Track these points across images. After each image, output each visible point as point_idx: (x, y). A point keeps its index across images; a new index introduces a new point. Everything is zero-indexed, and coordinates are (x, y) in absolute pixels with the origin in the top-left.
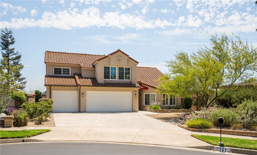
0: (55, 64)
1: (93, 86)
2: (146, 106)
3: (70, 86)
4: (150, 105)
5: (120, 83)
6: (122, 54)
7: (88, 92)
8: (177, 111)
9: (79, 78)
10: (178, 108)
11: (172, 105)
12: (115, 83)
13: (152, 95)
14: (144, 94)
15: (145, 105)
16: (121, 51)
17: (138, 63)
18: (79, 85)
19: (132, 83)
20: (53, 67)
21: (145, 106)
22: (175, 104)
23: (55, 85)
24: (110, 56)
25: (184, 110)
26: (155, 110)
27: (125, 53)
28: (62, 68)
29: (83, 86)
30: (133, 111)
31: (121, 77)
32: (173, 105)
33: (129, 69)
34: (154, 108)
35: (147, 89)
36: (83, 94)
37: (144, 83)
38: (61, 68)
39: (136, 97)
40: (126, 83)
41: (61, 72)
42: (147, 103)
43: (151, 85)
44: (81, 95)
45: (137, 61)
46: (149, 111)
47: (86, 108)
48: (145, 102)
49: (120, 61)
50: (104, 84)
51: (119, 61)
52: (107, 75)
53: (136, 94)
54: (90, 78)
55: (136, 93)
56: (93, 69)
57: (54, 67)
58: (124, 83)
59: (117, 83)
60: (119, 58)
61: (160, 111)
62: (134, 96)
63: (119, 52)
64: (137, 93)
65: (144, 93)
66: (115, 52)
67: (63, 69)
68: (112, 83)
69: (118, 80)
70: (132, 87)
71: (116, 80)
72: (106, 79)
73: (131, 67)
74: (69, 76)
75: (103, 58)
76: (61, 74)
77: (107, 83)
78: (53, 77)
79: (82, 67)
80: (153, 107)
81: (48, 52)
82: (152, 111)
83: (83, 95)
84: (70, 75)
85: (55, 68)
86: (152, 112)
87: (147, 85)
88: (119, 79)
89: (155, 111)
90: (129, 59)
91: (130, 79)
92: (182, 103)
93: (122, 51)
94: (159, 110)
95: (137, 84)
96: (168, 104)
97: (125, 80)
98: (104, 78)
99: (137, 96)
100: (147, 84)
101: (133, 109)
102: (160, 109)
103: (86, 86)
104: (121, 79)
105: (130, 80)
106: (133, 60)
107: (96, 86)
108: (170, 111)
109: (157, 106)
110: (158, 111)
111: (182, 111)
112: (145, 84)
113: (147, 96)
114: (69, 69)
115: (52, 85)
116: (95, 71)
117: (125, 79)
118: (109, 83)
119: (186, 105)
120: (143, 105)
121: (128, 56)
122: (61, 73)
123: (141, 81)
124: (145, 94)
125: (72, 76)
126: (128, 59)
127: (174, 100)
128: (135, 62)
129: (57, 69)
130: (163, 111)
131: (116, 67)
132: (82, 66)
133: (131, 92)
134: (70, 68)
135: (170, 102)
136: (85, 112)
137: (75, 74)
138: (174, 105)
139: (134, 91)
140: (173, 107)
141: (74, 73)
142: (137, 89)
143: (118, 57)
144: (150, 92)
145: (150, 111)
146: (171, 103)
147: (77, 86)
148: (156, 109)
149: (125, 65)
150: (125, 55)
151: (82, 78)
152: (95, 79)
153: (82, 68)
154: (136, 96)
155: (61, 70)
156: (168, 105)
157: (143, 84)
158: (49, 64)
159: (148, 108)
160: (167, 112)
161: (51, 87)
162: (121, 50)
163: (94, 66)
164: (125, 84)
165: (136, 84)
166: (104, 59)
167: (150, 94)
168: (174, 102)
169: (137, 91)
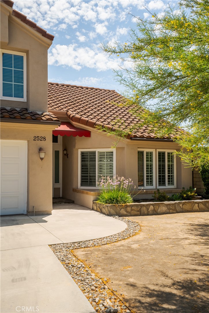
4: (96, 188)
8: (187, 207)
10: (189, 198)
11: (164, 184)
13: (102, 155)
14: (80, 151)
15: (82, 185)
17: (51, 38)
21: (80, 191)
22: (173, 184)
25: (207, 205)
26: (114, 205)
32: (167, 186)
33: (19, 58)
34: (111, 201)
35: (88, 134)
37: (78, 116)
39: (42, 159)
42: (88, 179)
43: (98, 122)
46: (93, 209)
48: (82, 176)
53: (40, 150)
55: (42, 144)
61: (129, 209)
62: (36, 158)
64: (48, 144)
65: (76, 147)
73: (28, 53)
80: (106, 196)
82: (104, 210)
86: (102, 212)
87: (87, 123)
89: (112, 211)
91: (23, 97)
94: (127, 206)
95: (47, 113)
96: (151, 182)
99: (48, 155)
101: (31, 204)
102: (131, 202)
105: (24, 99)
106: (33, 25)
108: (164, 209)
109: (120, 193)
110: (123, 212)
112: (79, 120)
113: (89, 158)
117: (5, 95)
119: (208, 185)
120: (74, 187)
123: (70, 112)
124: (82, 153)
127: (169, 171)
128: (39, 35)
130: (140, 211)
133: (26, 142)
135: (159, 176)
138: (171, 187)
139: (36, 138)
140: (170, 191)
142: (47, 131)
145: (97, 211)
146: (162, 181)
148: (117, 201)
154: (42, 155)
156: (154, 187)
157: (74, 119)
159: (90, 198)
160: (155, 213)
167: (97, 150)
168: (169, 176)
169: (45, 139)
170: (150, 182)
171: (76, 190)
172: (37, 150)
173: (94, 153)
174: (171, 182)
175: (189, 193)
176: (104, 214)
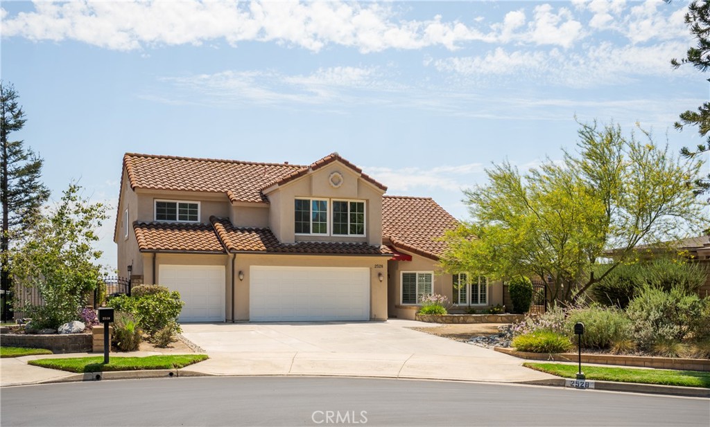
0: (159, 192)
1: (268, 252)
2: (405, 308)
3: (207, 252)
4: (417, 304)
5: (337, 245)
6: (344, 165)
7: (252, 268)
8: (492, 319)
9: (228, 231)
10: (494, 312)
11: (477, 302)
12: (324, 245)
13: (421, 275)
14: (402, 272)
15: (403, 302)
16: (340, 159)
17: (385, 189)
18: (231, 249)
19: (371, 244)
20: (154, 198)
21: (402, 307)
22: (485, 302)
23: (167, 251)
24: (311, 171)
25: (510, 318)
26: (433, 316)
27: (351, 162)
28: (178, 202)
29: (242, 251)
30: (373, 319)
31: (340, 228)
32: (480, 304)
33: (361, 205)
34: (430, 312)
35: (409, 258)
36: (240, 273)
37: (401, 242)
38: (175, 204)
39: (381, 281)
40: (354, 243)
41: (175, 213)
42: (409, 297)
43: (419, 249)
44: (234, 277)
45: (384, 184)
46: (416, 320)
47: (248, 312)
48: (404, 295)
49: (340, 185)
50: (296, 247)
51: (336, 184)
52: (301, 223)
53: (380, 275)
54: (257, 231)
55: (380, 270)
56: (264, 205)
57: (155, 200)
58: (348, 243)
59: (330, 245)
60: (335, 176)
61: (444, 318)
62: (376, 280)
63: (336, 161)
64: (385, 271)
65: (399, 268)
66: (326, 162)
67: (180, 204)
68: (316, 244)
69: (332, 235)
70: (369, 254)
71: (327, 234)
72: (300, 232)
73: (367, 201)
74: (196, 224)
75: (293, 177)
76: (175, 219)
77: (302, 244)
78: (157, 227)
79: (235, 200)
80: (427, 309)
81: (132, 156)
82: (425, 320)
83: (241, 277)
84: (199, 221)
85: (158, 203)
86: (423, 321)
87: (409, 249)
88: (334, 233)
89: (432, 320)
90: (363, 180)
91: (363, 233)
92: (506, 298)
93: (343, 157)
94: (443, 316)
95: (382, 247)
96: (465, 300)
97: (349, 235)
98: (296, 232)
99: (385, 278)
100: (409, 245)
101: (373, 313)
102: (445, 314)
103: (249, 252)
104: (339, 233)
105: (365, 235)
106: (373, 181)
107: (276, 252)
108: (472, 320)
109: (437, 307)
110: (439, 320)
111: (504, 319)
112: (402, 246)
113: (410, 279)
114: (196, 206)
115: (158, 250)
116: (268, 210)
117: (351, 233)
118: (309, 244)
119: (515, 303)
120: (397, 304)
121: (359, 171)
122: (175, 216)
123: (393, 238)
124: (404, 274)
125: (206, 225)
126: (358, 180)
127: (481, 290)
128: (377, 188)
129: (164, 204)
130: (452, 320)
131: (328, 200)
132: (233, 196)
133: (368, 269)
134: (199, 203)
135: (473, 295)
136: (246, 321)
137: (213, 220)
138: (483, 305)
139: (377, 266)
140: (481, 308)
141: (209, 216)
142: (384, 261)
143: (332, 173)
144: (417, 267)
145: (419, 320)
146: (475, 299)
147: (224, 252)
148: (435, 312)
149: (349, 194)
150: (352, 170)
151: (235, 230)
152: (270, 231)
153: (235, 204)
154: (381, 278)
155: (175, 207)
156: (467, 304)
157: (397, 244)
158: (145, 191)
159: (413, 312)
160: (464, 322)
161: (157, 254)
162: (340, 155)
163: (265, 198)
164: (351, 245)
165: (379, 247)
166: (296, 180)
167: (417, 272)
168: (481, 295)
169: (382, 266)
170: (463, 300)
171: (398, 307)
172: (377, 275)
173: (415, 274)
174: (483, 299)
175: (495, 309)
176: (425, 322)
